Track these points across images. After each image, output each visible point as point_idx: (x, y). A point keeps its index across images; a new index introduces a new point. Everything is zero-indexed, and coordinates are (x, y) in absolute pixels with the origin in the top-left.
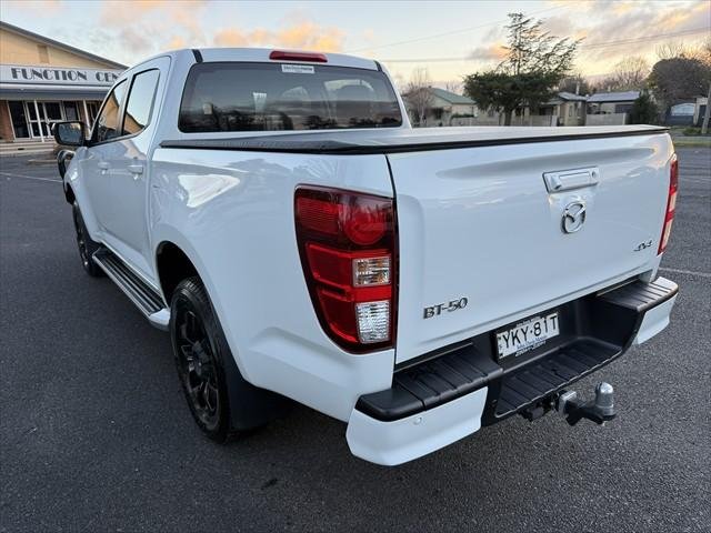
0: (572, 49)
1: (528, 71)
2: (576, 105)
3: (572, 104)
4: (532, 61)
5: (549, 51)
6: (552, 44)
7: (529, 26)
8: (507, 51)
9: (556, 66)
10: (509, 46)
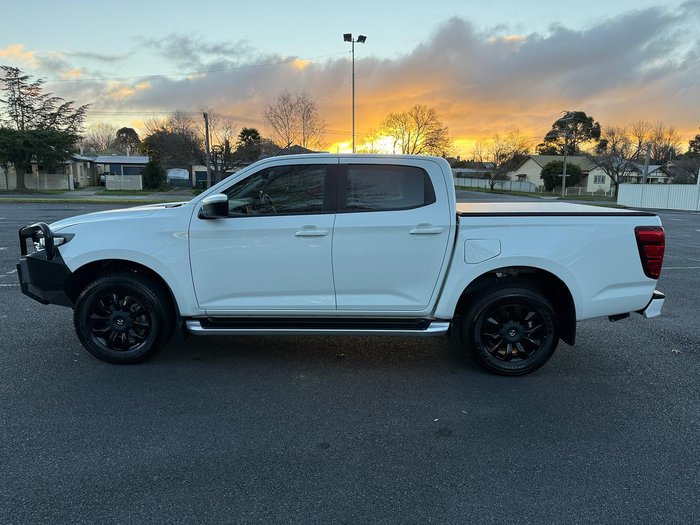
0: (81, 111)
1: (34, 128)
2: (85, 166)
3: (82, 164)
4: (38, 119)
5: (55, 111)
6: (57, 105)
7: (29, 83)
8: (4, 105)
9: (66, 127)
10: (6, 99)
